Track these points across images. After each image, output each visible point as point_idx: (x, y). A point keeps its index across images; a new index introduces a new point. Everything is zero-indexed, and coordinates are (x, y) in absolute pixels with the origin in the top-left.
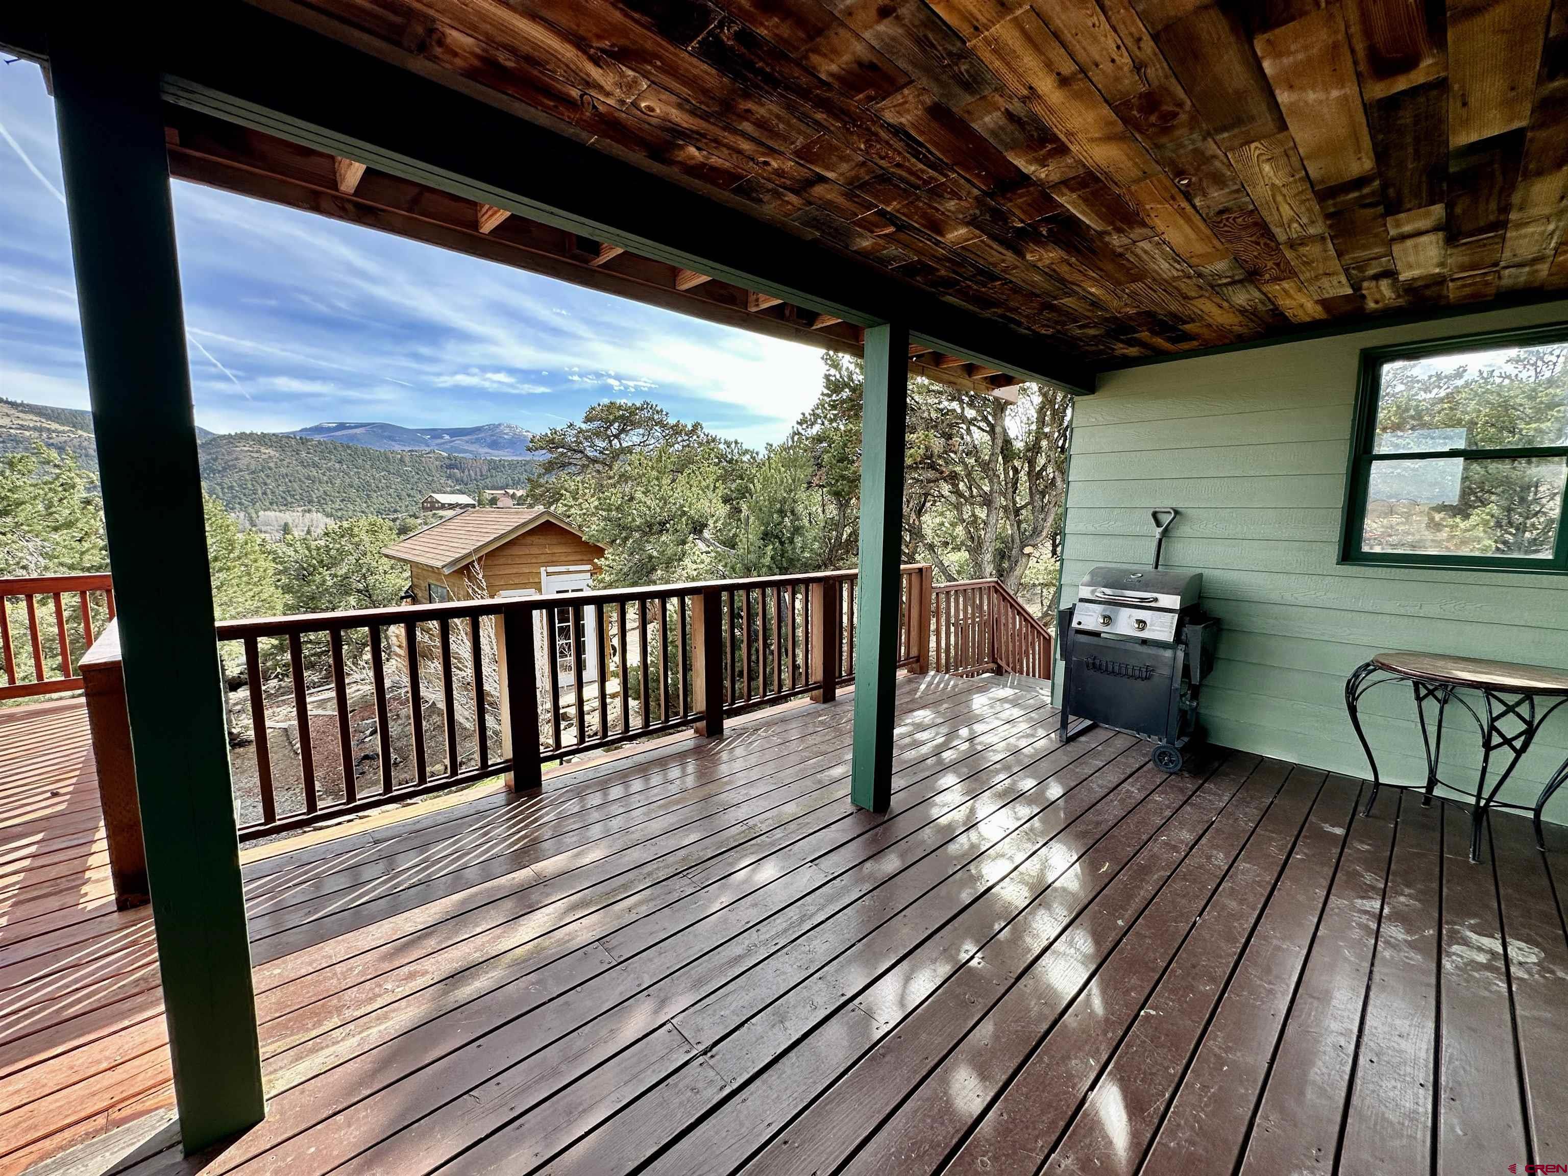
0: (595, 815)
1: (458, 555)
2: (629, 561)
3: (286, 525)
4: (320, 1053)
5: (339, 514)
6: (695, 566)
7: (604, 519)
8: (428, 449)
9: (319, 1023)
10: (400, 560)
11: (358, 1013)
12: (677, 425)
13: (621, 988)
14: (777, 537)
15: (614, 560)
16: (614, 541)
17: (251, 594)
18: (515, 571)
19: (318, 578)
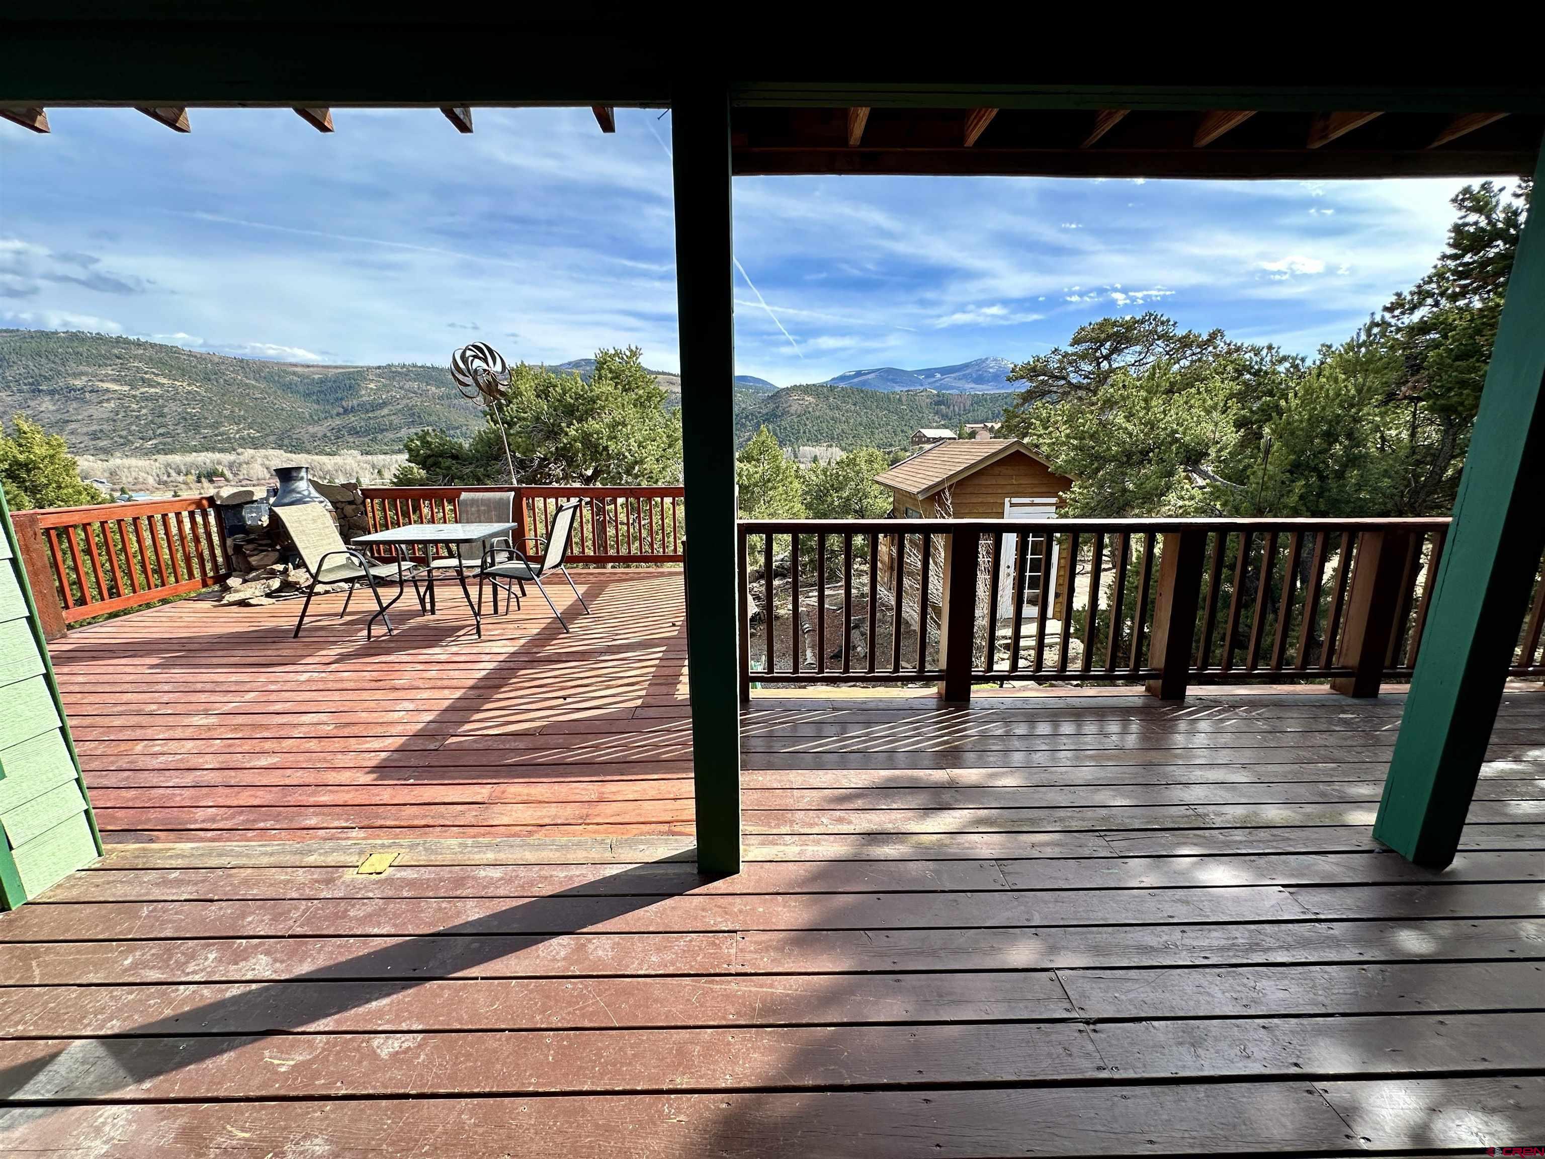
0: (1017, 744)
1: (931, 483)
2: (1098, 495)
3: (816, 457)
4: (776, 847)
5: (851, 448)
6: (1181, 503)
7: (1075, 448)
8: (922, 388)
9: (778, 826)
10: (886, 486)
11: (802, 831)
12: (1187, 336)
13: (1008, 914)
14: (1315, 469)
15: (1080, 493)
16: (1082, 473)
17: (787, 508)
18: (980, 500)
19: (829, 499)
